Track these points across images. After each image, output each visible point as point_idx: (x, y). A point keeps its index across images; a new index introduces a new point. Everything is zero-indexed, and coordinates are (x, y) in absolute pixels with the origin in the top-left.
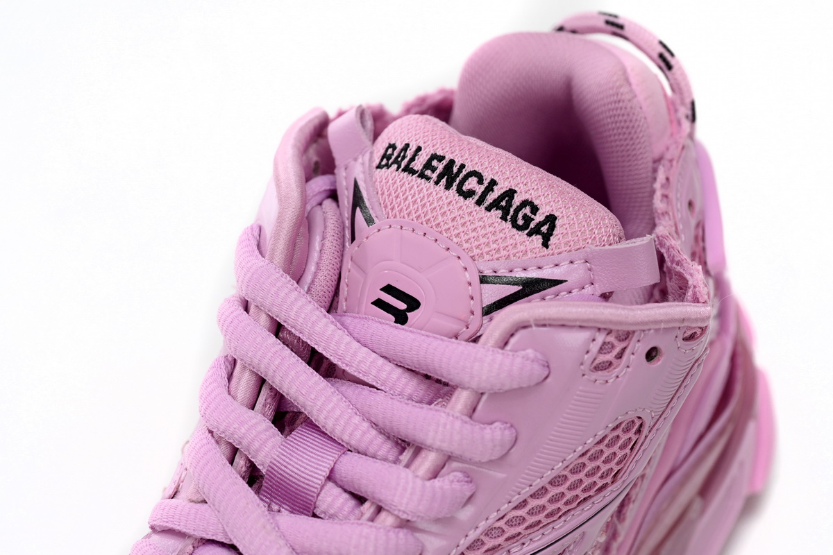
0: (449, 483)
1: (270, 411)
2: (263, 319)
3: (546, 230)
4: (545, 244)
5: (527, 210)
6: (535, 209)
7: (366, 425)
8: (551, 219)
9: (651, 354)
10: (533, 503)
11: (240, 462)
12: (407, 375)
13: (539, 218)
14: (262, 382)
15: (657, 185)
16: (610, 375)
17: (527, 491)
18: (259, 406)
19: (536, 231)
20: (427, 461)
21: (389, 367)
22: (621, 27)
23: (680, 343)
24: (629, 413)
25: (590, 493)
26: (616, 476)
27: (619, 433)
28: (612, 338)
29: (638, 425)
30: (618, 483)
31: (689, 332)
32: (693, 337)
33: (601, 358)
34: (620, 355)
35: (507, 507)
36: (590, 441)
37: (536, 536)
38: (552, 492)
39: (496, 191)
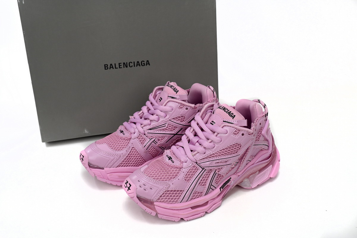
0: (212, 144)
1: (194, 134)
2: (196, 122)
3: (234, 117)
4: (233, 119)
5: (232, 114)
6: (233, 114)
7: (204, 137)
8: (235, 116)
9: (243, 134)
10: (222, 151)
11: (188, 139)
12: (211, 131)
13: (233, 115)
14: (194, 130)
15: (256, 120)
16: (236, 135)
17: (222, 149)
18: (193, 133)
20: (210, 141)
21: (209, 130)
22: (260, 101)
23: (248, 134)
24: (239, 143)
25: (232, 153)
26: (236, 152)
27: (237, 145)
28: (237, 130)
29: (240, 145)
30: (237, 154)
31: (249, 133)
32: (250, 134)
33: (235, 133)
34: (238, 133)
35: (219, 150)
36: (232, 144)
37: (223, 157)
38: (226, 150)
39: (229, 111)
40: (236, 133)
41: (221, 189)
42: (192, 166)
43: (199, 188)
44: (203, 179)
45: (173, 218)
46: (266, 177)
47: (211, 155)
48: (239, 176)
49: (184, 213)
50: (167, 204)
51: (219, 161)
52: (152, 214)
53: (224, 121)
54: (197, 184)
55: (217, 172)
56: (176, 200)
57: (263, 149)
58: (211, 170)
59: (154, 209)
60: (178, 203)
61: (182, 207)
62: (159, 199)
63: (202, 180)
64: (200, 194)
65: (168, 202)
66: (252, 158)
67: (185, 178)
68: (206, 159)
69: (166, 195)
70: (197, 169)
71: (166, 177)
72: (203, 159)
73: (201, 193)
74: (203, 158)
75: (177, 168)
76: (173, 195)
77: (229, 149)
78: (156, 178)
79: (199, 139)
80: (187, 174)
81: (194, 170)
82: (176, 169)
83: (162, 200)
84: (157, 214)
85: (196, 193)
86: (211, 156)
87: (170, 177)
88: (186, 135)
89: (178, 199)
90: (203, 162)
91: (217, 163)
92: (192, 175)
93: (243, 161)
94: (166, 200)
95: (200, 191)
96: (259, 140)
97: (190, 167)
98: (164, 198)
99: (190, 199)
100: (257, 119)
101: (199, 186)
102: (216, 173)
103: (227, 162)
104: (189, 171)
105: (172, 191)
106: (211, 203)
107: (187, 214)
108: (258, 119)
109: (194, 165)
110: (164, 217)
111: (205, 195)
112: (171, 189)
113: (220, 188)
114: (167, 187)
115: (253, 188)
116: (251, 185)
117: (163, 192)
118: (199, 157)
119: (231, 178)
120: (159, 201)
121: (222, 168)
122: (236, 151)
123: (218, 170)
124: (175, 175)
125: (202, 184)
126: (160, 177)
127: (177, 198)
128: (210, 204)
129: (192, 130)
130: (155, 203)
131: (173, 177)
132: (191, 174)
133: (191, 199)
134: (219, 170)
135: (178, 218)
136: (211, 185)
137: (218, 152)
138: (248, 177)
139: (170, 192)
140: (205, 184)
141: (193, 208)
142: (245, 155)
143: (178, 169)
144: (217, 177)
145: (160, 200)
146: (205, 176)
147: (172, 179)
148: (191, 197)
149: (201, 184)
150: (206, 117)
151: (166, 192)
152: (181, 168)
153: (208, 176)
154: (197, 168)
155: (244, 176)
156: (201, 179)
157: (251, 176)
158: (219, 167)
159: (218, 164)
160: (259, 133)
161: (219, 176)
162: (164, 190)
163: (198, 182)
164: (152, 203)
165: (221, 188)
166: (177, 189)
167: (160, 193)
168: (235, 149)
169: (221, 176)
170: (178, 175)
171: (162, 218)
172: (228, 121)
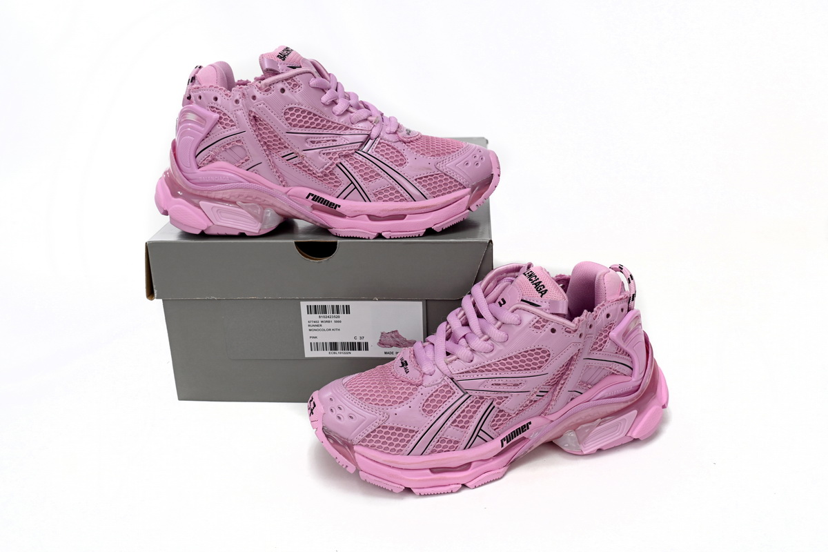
0: (487, 345)
1: (463, 321)
2: (472, 299)
3: (543, 293)
4: (541, 296)
5: (542, 287)
6: (544, 287)
7: (479, 328)
8: (546, 290)
9: (553, 331)
11: (449, 330)
12: (493, 318)
13: (544, 290)
14: (464, 314)
15: (599, 305)
16: (539, 331)
17: (507, 356)
18: (461, 319)
19: (541, 292)
20: (486, 337)
21: (491, 316)
22: (622, 269)
23: (564, 332)
24: (544, 348)
25: (529, 368)
26: (540, 367)
27: (540, 351)
28: (541, 320)
29: (548, 353)
30: (540, 370)
31: (567, 330)
32: (570, 332)
33: (536, 324)
34: (543, 326)
35: (501, 358)
36: (529, 348)
37: (510, 373)
38: (515, 359)
39: (538, 281)
40: (539, 325)
41: (505, 443)
42: (443, 383)
43: (451, 432)
44: (462, 415)
45: (389, 483)
46: (620, 435)
47: (484, 367)
48: (552, 421)
49: (413, 478)
50: (379, 453)
51: (500, 382)
52: (347, 469)
53: (522, 300)
54: (449, 423)
55: (494, 403)
56: (400, 448)
57: (615, 372)
58: (481, 398)
59: (353, 461)
60: (403, 455)
61: (408, 464)
62: (363, 440)
63: (459, 416)
64: (453, 445)
65: (382, 450)
66: (585, 388)
67: (424, 407)
68: (472, 374)
69: (380, 435)
70: (452, 391)
71: (385, 399)
72: (466, 372)
73: (457, 442)
74: (466, 370)
75: (411, 384)
76: (393, 437)
77: (522, 358)
78: (365, 398)
79: (469, 331)
80: (430, 399)
81: (444, 394)
82: (409, 386)
83: (370, 444)
84: (358, 470)
85: (443, 441)
86: (484, 369)
87: (392, 400)
88: (448, 323)
89: (404, 446)
90: (465, 378)
91: (496, 384)
92: (440, 401)
93: (560, 389)
94: (377, 445)
95: (453, 439)
96: (601, 350)
97: (437, 384)
98: (375, 440)
99: (428, 451)
100: (602, 304)
101: (452, 427)
102: (494, 407)
103: (520, 386)
104: (434, 394)
105: (392, 428)
106: (477, 467)
107: (419, 480)
108: (604, 305)
109: (446, 383)
110: (371, 479)
111: (465, 449)
112: (391, 425)
113: (502, 441)
114: (383, 419)
115: (585, 453)
116: (581, 447)
117: (374, 428)
118: (457, 367)
119: (530, 423)
120: (364, 444)
121: (507, 397)
122: (539, 365)
123: (498, 401)
124: (403, 396)
125: (460, 425)
126: (373, 398)
127: (402, 444)
128: (475, 470)
129: (462, 313)
130: (355, 448)
131: (399, 401)
132: (437, 399)
133: (433, 452)
134: (501, 401)
135: (399, 486)
136: (480, 429)
137: (498, 363)
138: (574, 427)
139: (387, 430)
140: (466, 425)
141: (434, 470)
142: (565, 377)
143: (412, 387)
144: (497, 416)
145: (366, 443)
146: (467, 409)
147: (396, 405)
148: (430, 447)
149: (456, 424)
150: (495, 290)
151: (380, 429)
152: (418, 385)
153: (475, 409)
154: (451, 389)
155: (566, 424)
156: (457, 413)
157: (580, 427)
158: (499, 395)
159: (498, 387)
160: (604, 334)
161: (500, 414)
162: (377, 425)
163: (451, 420)
164: (351, 446)
165: (504, 439)
166: (404, 427)
167: (367, 428)
168: (535, 359)
169: (507, 414)
170: (411, 398)
171: (368, 481)
172: (531, 301)
